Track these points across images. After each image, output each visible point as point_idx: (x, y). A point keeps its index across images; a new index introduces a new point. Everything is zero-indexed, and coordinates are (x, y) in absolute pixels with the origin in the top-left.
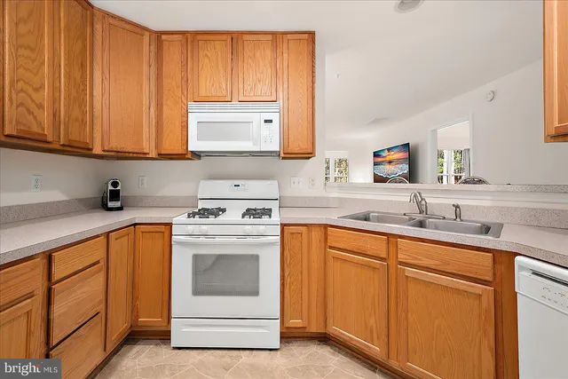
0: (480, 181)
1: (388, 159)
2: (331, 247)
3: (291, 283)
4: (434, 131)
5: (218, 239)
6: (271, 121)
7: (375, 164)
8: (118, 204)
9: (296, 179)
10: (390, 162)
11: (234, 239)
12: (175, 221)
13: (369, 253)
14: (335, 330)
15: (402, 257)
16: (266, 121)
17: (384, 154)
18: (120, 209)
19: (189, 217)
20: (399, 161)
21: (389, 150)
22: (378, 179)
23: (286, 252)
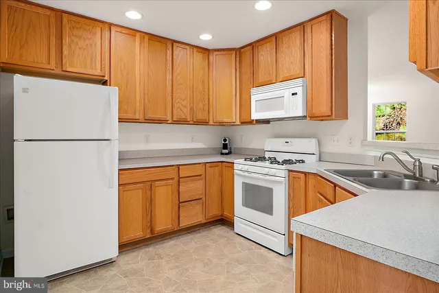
5: (253, 175)
6: (296, 94)
8: (226, 151)
9: (336, 138)
11: (260, 176)
12: (235, 161)
16: (293, 94)
18: (226, 154)
19: (245, 160)
23: (291, 190)
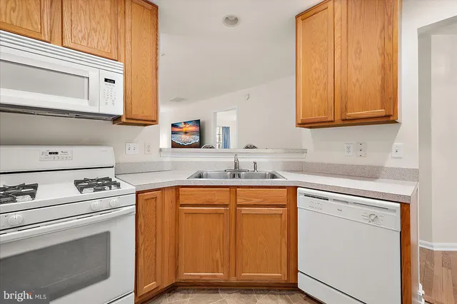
0: (254, 147)
1: (184, 130)
2: (182, 205)
3: (145, 249)
4: (215, 113)
6: (113, 82)
7: (173, 133)
9: (132, 145)
10: (186, 133)
13: (216, 203)
14: (188, 275)
15: (240, 201)
16: (106, 80)
17: (181, 126)
20: (192, 133)
21: (185, 123)
22: (174, 145)
23: (141, 220)
